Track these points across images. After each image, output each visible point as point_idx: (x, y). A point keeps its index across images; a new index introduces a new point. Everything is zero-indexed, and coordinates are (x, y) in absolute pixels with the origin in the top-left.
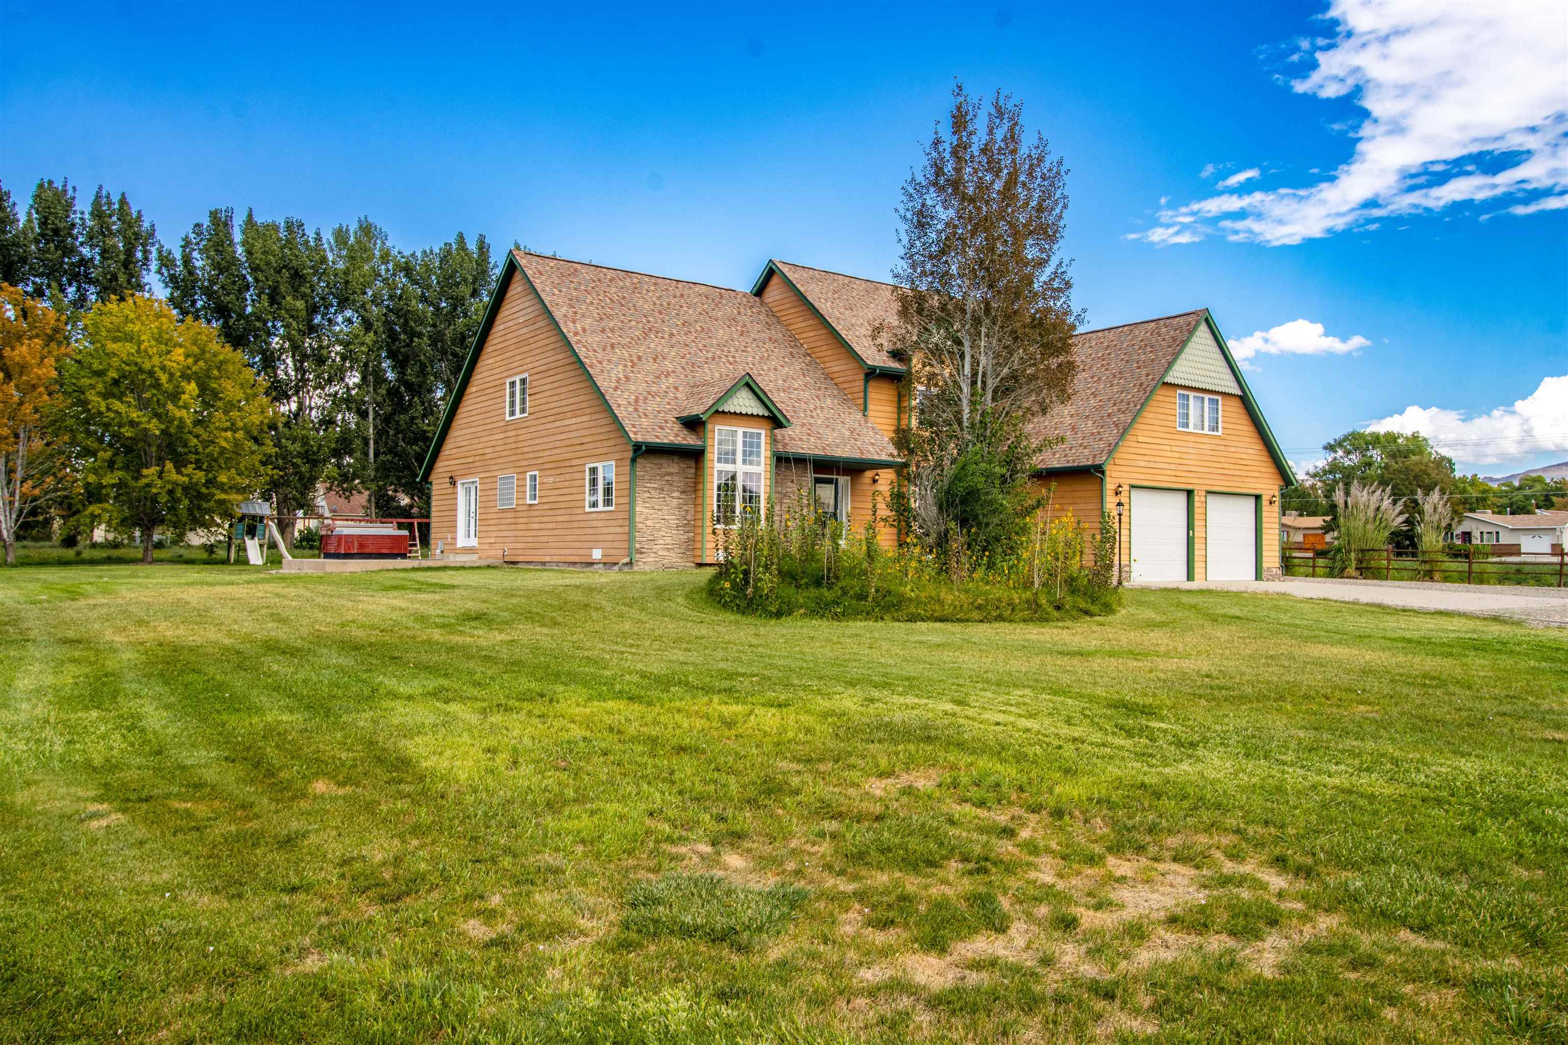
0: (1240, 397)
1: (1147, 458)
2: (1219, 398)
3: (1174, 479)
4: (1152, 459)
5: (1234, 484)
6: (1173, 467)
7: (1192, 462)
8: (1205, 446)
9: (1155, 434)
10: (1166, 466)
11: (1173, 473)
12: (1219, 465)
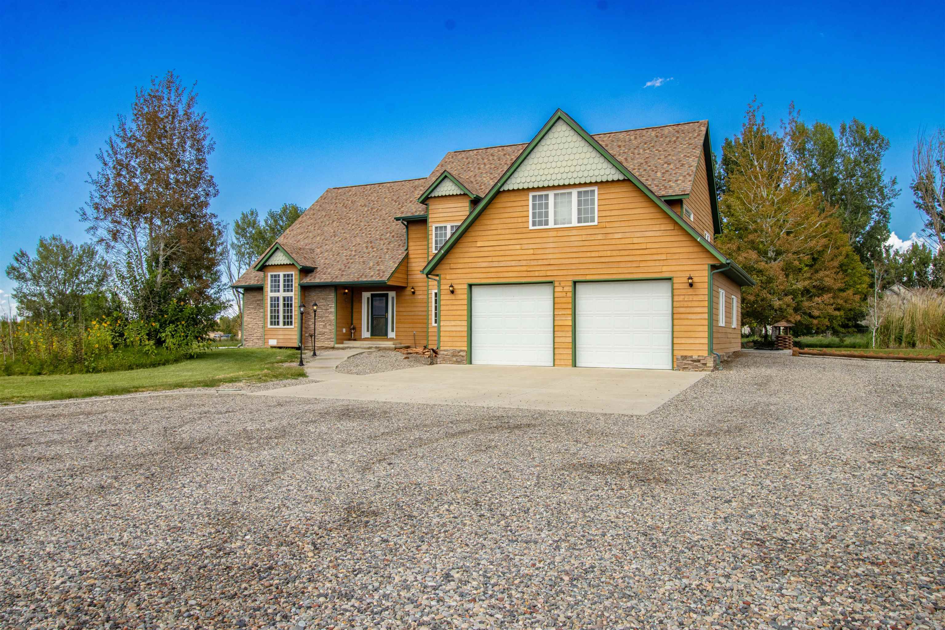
0: (627, 181)
1: (490, 259)
2: (596, 188)
3: (525, 274)
4: (495, 259)
5: (620, 271)
6: (524, 263)
7: (550, 256)
8: (573, 239)
9: (501, 237)
10: (513, 263)
11: (524, 268)
12: (596, 254)
